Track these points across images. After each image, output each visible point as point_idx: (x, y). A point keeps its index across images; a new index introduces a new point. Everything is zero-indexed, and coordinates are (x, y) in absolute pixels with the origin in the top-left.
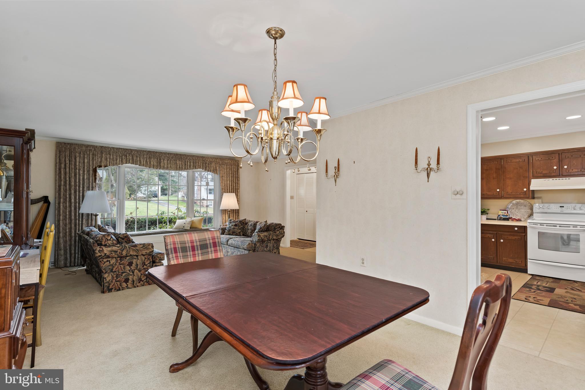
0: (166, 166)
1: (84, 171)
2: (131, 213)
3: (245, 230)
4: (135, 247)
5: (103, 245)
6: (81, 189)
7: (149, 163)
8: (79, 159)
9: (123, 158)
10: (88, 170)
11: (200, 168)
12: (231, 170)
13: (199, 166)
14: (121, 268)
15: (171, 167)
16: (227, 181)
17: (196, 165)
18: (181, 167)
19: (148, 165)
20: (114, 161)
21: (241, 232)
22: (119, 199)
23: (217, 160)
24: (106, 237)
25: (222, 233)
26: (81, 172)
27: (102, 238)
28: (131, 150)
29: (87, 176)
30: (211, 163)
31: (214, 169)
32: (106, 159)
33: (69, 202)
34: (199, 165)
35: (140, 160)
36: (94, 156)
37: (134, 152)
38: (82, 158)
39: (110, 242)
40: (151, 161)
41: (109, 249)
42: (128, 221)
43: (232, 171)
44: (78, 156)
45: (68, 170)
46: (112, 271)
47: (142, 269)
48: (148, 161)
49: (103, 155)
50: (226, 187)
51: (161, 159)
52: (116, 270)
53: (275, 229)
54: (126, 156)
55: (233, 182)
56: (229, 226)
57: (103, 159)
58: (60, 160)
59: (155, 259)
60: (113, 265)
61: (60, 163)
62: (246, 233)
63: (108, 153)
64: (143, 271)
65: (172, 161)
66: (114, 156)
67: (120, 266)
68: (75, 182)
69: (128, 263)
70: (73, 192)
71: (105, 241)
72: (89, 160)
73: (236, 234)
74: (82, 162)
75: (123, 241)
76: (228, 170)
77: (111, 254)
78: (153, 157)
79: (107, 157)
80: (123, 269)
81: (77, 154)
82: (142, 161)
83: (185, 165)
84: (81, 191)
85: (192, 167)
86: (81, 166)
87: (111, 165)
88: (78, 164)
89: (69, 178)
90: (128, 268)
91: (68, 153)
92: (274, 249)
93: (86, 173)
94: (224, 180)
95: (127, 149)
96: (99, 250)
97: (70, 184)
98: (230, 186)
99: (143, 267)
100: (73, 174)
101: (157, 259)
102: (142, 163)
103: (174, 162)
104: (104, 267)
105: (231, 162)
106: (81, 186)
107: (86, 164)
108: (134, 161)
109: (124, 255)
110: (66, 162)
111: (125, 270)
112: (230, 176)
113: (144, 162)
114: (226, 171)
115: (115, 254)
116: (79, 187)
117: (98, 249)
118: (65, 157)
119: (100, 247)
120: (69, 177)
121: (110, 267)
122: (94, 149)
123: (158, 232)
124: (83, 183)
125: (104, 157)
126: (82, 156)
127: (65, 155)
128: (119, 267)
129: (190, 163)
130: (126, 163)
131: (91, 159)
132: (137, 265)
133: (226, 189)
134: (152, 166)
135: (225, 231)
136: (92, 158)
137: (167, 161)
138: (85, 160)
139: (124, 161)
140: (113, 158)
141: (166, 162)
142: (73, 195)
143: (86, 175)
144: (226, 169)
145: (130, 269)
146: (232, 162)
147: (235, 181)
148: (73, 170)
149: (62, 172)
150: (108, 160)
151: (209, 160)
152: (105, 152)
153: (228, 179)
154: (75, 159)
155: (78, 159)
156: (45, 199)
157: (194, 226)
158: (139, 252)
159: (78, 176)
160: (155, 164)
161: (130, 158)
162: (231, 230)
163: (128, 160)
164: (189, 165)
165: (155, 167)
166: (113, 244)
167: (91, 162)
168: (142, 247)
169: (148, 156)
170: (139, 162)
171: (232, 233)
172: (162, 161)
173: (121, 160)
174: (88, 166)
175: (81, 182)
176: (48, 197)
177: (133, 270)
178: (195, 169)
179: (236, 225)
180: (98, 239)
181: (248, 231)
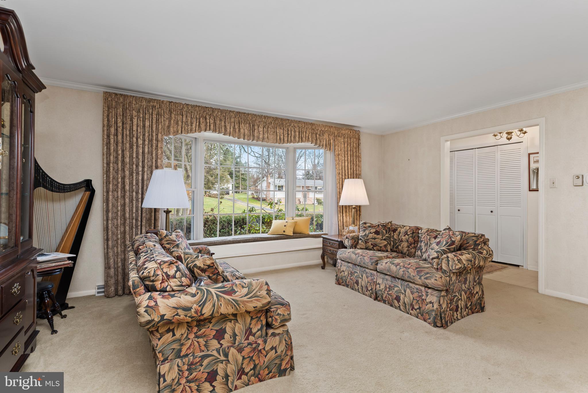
0: (261, 136)
1: (144, 141)
2: (212, 210)
3: (393, 241)
4: (231, 295)
5: (159, 290)
6: (140, 169)
7: (237, 130)
8: (137, 120)
9: (201, 122)
10: (150, 138)
11: (308, 141)
12: (351, 145)
13: (307, 138)
14: (200, 346)
15: (269, 137)
16: (345, 161)
17: (302, 136)
18: (283, 139)
19: (237, 134)
20: (188, 126)
21: (388, 245)
22: (195, 188)
23: (332, 130)
24: (165, 270)
25: (352, 245)
26: (140, 142)
27: (155, 271)
28: (213, 110)
29: (149, 148)
30: (323, 133)
31: (327, 144)
32: (177, 123)
33: (121, 190)
34: (307, 135)
35: (225, 126)
36: (159, 116)
37: (216, 112)
38: (142, 119)
39: (174, 282)
40: (241, 127)
41: (172, 302)
42: (207, 221)
43: (351, 148)
44: (135, 116)
45: (120, 137)
46: (178, 355)
47: (244, 345)
48: (236, 127)
49: (173, 116)
50: (343, 171)
51: (254, 125)
52: (189, 352)
53: (476, 245)
54: (206, 119)
55: (353, 163)
56: (364, 233)
57: (172, 121)
58: (108, 120)
59: (272, 320)
60: (180, 340)
61: (109, 126)
62: (397, 247)
63: (179, 113)
64: (247, 350)
65: (271, 128)
66: (188, 118)
67: (198, 342)
68: (131, 157)
69: (214, 333)
70: (127, 173)
71: (163, 280)
72: (152, 122)
73: (379, 248)
74: (142, 125)
75: (203, 274)
76: (346, 145)
77: (177, 315)
78: (243, 122)
79: (178, 119)
80: (203, 348)
81: (134, 112)
82: (228, 127)
83: (288, 135)
84: (141, 173)
85: (297, 138)
86: (140, 132)
87: (183, 132)
88: (135, 128)
89: (123, 151)
90: (214, 344)
91: (120, 110)
92: (475, 285)
93: (146, 143)
94: (341, 160)
95: (207, 108)
96: (148, 306)
97: (123, 160)
98: (349, 170)
99: (247, 339)
100: (128, 145)
101: (276, 319)
102: (228, 130)
103: (273, 130)
104: (160, 347)
105: (349, 133)
106: (141, 164)
107: (147, 130)
108: (217, 126)
109: (205, 316)
110: (118, 125)
111: (208, 350)
112: (349, 155)
113: (230, 128)
114: (343, 146)
115: (186, 316)
116: (137, 166)
117: (145, 303)
118: (117, 117)
119: (150, 298)
120: (121, 149)
121: (175, 346)
122: (159, 105)
123: (249, 239)
124: (143, 160)
125: (174, 118)
126: (141, 115)
127: (117, 114)
128: (196, 343)
129: (295, 132)
130: (205, 130)
131: (154, 121)
132: (235, 335)
133: (343, 175)
134: (242, 136)
135: (358, 242)
136: (156, 120)
137: (264, 128)
138: (146, 122)
139: (203, 126)
140: (187, 122)
141: (261, 129)
142: (127, 178)
143: (146, 147)
144: (343, 143)
145: (219, 346)
146: (351, 132)
147: (355, 162)
148: (128, 137)
149: (112, 141)
150: (180, 123)
151: (320, 129)
152: (176, 110)
153: (346, 159)
154: (132, 120)
155: (135, 121)
156: (88, 184)
157: (298, 230)
158: (241, 306)
159: (135, 147)
160: (246, 132)
161: (212, 121)
162: (370, 241)
163: (208, 124)
164: (293, 135)
165: (246, 137)
166: (182, 286)
167: (154, 126)
168: (246, 295)
169: (237, 120)
170: (224, 129)
171: (372, 246)
172: (256, 127)
173: (198, 124)
174: (150, 132)
175: (140, 157)
176: (91, 181)
177: (225, 348)
178: (302, 142)
179: (377, 233)
180: (145, 274)
181: (401, 244)
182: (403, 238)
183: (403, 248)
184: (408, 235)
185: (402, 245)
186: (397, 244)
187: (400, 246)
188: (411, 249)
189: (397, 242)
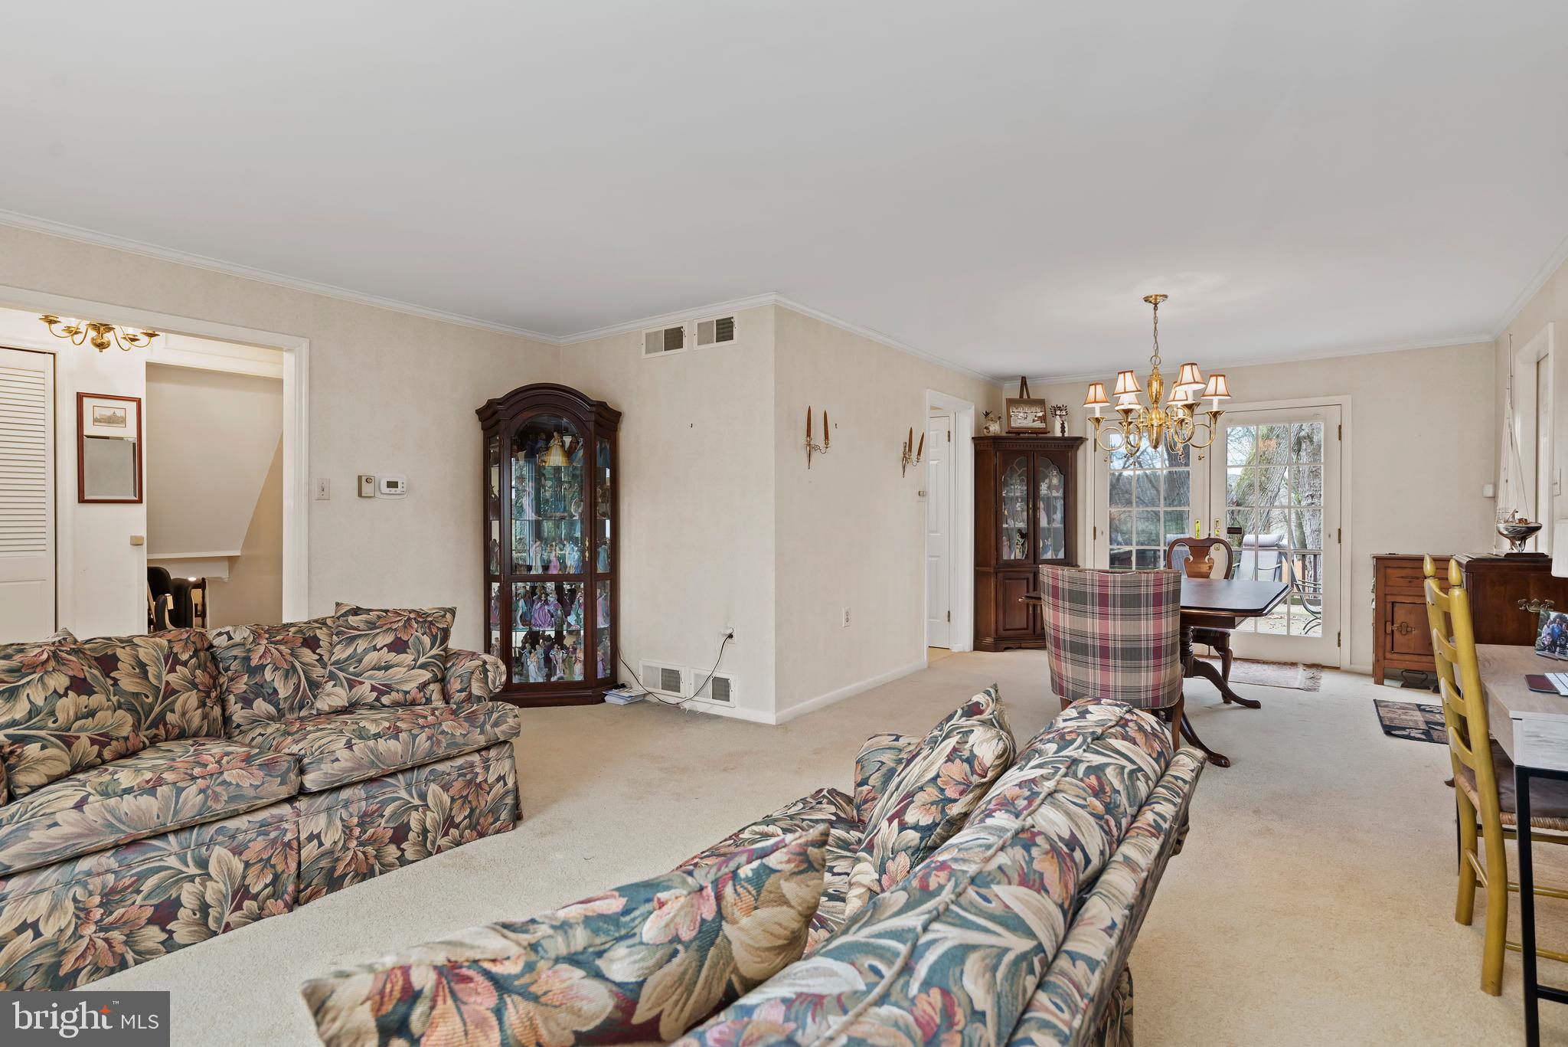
181: (174, 702)
182: (172, 678)
183: (184, 714)
184: (185, 664)
185: (178, 706)
186: (157, 709)
187: (173, 711)
188: (212, 708)
189: (150, 700)
